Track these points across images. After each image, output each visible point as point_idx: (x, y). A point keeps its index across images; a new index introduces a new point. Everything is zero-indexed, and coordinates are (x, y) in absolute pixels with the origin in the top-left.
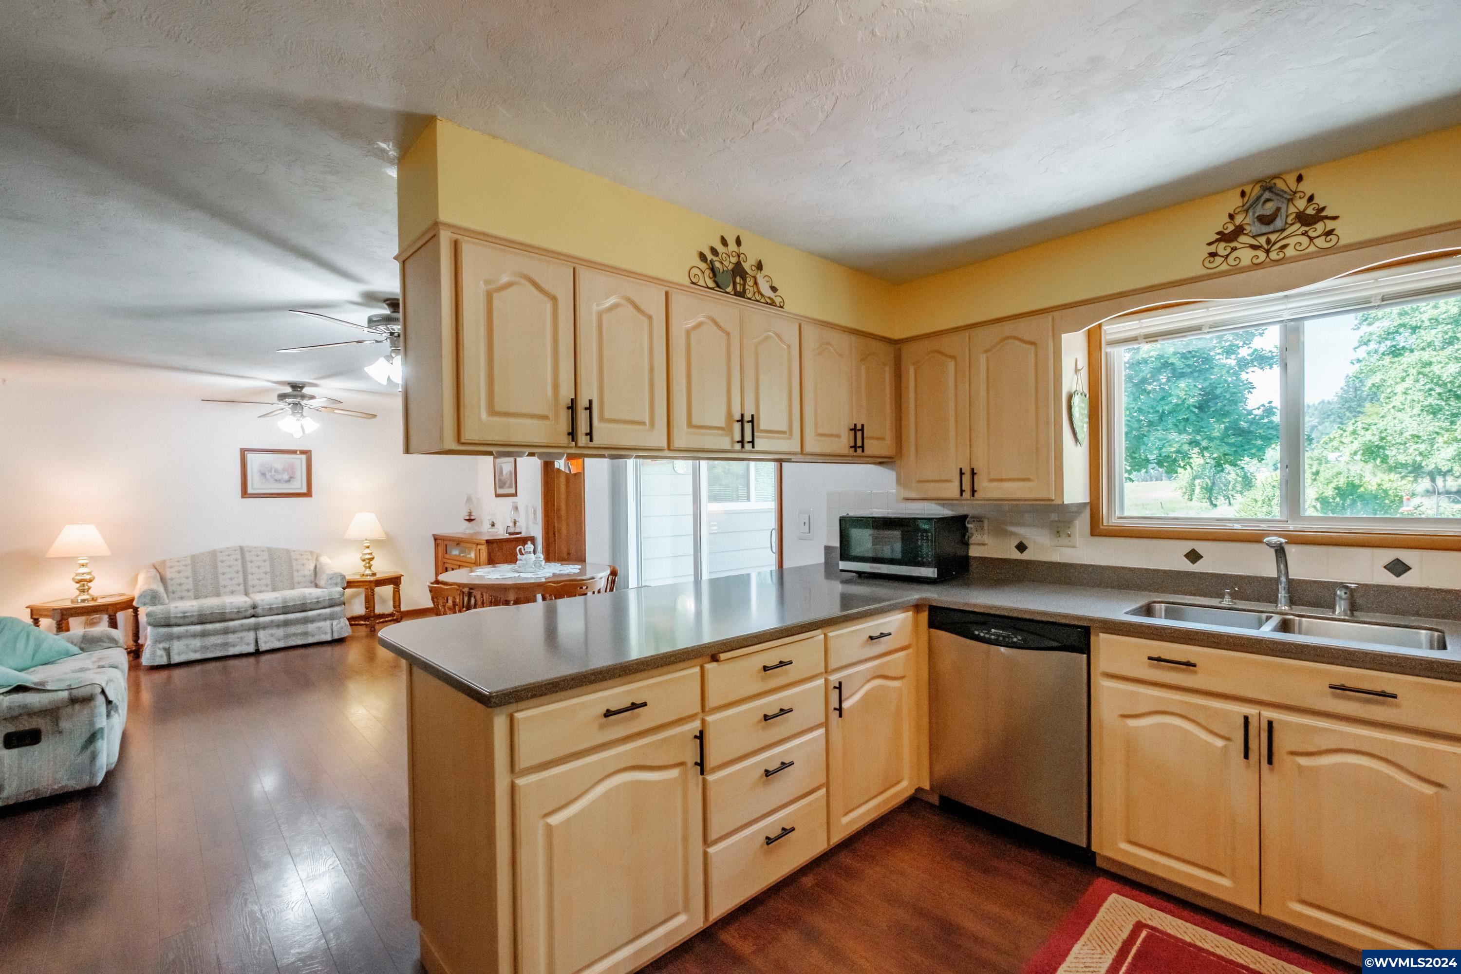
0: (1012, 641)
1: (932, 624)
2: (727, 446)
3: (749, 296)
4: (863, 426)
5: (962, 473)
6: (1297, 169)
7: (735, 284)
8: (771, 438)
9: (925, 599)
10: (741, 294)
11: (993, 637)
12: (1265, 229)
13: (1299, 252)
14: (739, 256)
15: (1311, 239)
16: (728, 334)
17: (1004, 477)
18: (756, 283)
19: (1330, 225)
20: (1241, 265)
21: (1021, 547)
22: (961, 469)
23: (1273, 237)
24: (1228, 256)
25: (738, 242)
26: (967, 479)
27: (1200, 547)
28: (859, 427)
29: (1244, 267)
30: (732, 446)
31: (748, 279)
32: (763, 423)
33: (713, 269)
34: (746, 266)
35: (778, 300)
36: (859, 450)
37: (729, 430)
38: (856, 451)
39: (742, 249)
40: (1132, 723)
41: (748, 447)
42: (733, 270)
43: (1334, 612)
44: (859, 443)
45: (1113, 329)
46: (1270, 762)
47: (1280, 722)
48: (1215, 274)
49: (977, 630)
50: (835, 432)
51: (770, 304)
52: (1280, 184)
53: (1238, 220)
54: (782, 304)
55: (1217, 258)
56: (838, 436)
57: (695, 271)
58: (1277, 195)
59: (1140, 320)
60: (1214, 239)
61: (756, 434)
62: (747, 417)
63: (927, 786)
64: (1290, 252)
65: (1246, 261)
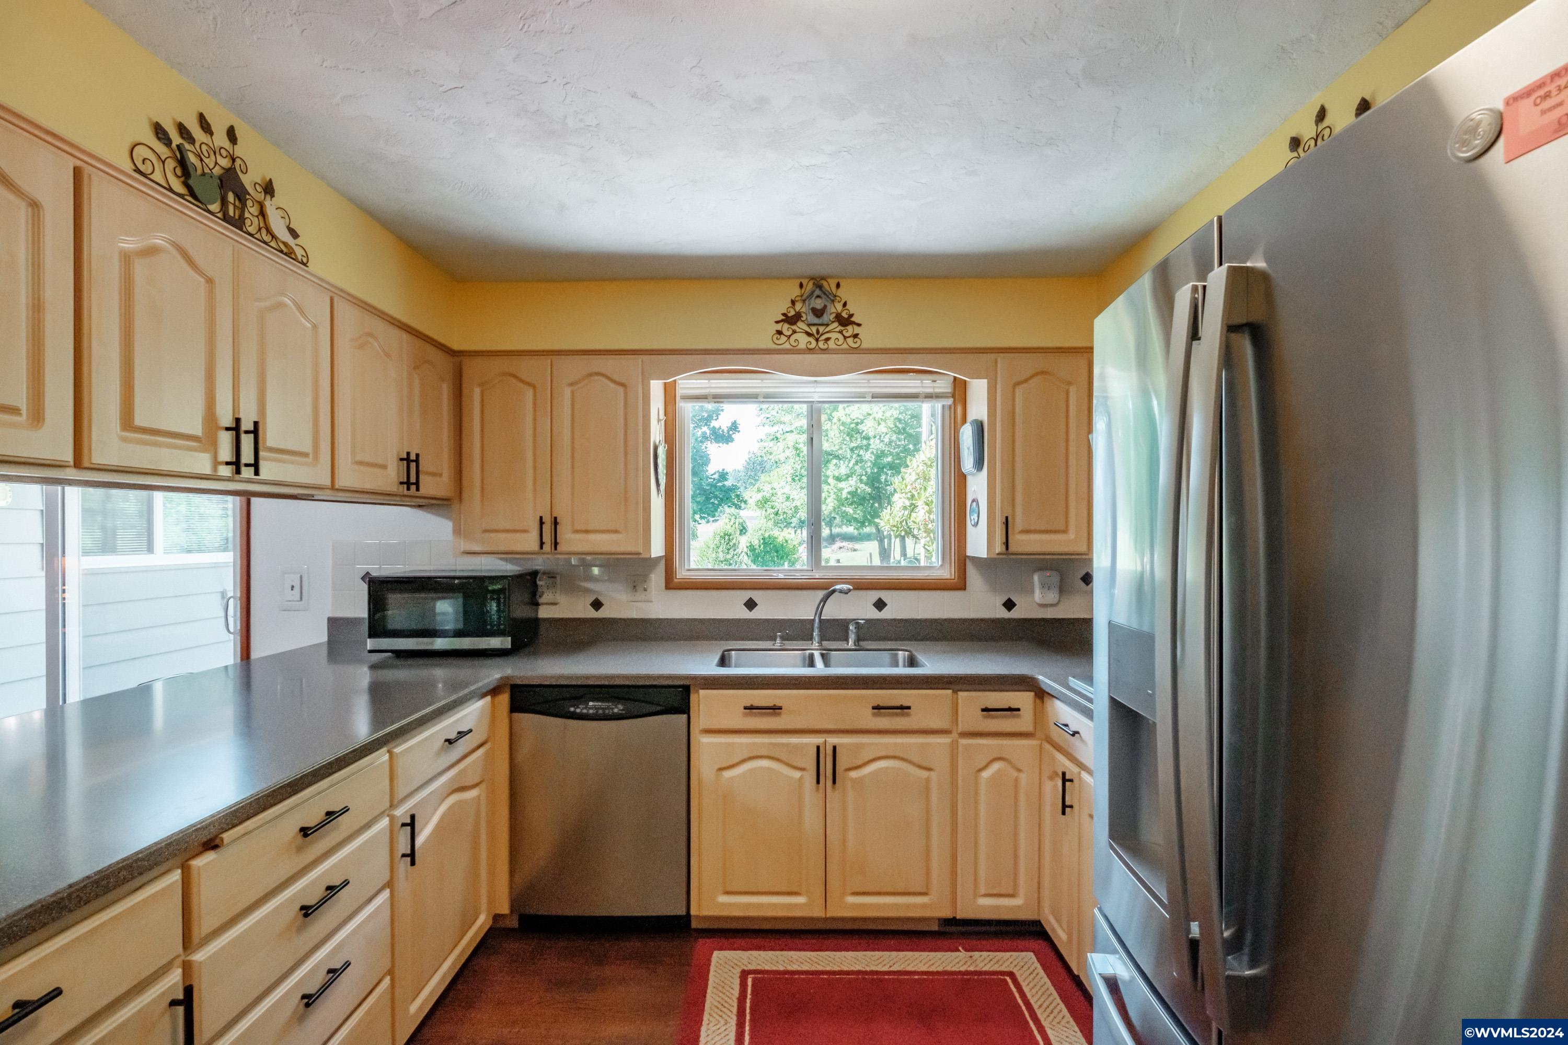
0: (613, 713)
1: (515, 708)
2: (207, 470)
3: (251, 230)
4: (417, 455)
5: (542, 523)
6: (838, 277)
7: (224, 203)
8: (284, 462)
9: (507, 678)
10: (238, 223)
11: (591, 711)
12: (816, 321)
13: (838, 347)
14: (234, 160)
15: (845, 338)
16: (210, 281)
17: (590, 528)
18: (262, 213)
19: (857, 330)
20: (798, 347)
21: (597, 605)
22: (541, 518)
23: (821, 329)
24: (790, 336)
25: (232, 135)
26: (547, 528)
27: (756, 595)
28: (413, 457)
29: (799, 350)
30: (215, 469)
31: (249, 203)
32: (271, 437)
33: (182, 163)
34: (247, 180)
35: (299, 252)
36: (413, 488)
37: (208, 442)
38: (408, 489)
39: (239, 151)
40: (727, 774)
41: (247, 473)
42: (221, 178)
43: (848, 644)
44: (413, 480)
45: (687, 383)
46: (834, 782)
47: (841, 745)
48: (778, 350)
49: (573, 706)
50: (380, 462)
51: (286, 254)
52: (825, 284)
53: (798, 306)
54: (305, 260)
55: (782, 336)
56: (384, 467)
57: (140, 152)
58: (825, 294)
59: (709, 379)
60: (780, 319)
61: (262, 454)
62: (247, 425)
63: (505, 909)
64: (831, 344)
65: (802, 345)
